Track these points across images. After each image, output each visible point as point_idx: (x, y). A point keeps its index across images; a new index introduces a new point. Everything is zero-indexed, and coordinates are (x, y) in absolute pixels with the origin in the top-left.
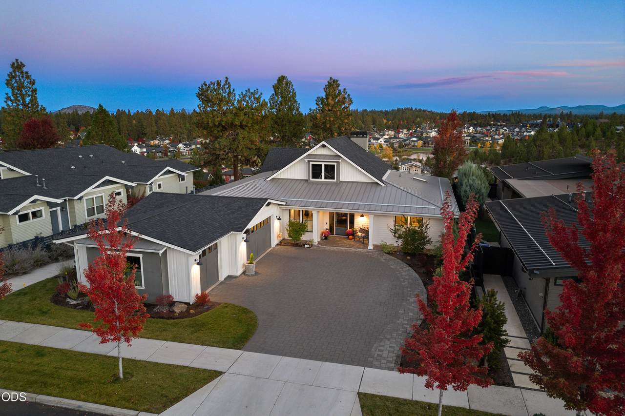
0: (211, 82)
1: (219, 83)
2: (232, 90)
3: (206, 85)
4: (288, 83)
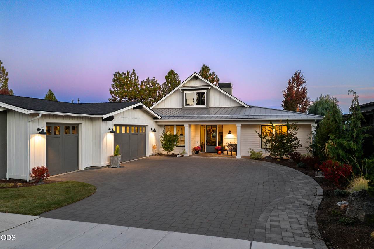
0: (123, 72)
1: (128, 73)
2: (137, 77)
3: (119, 73)
4: (176, 75)
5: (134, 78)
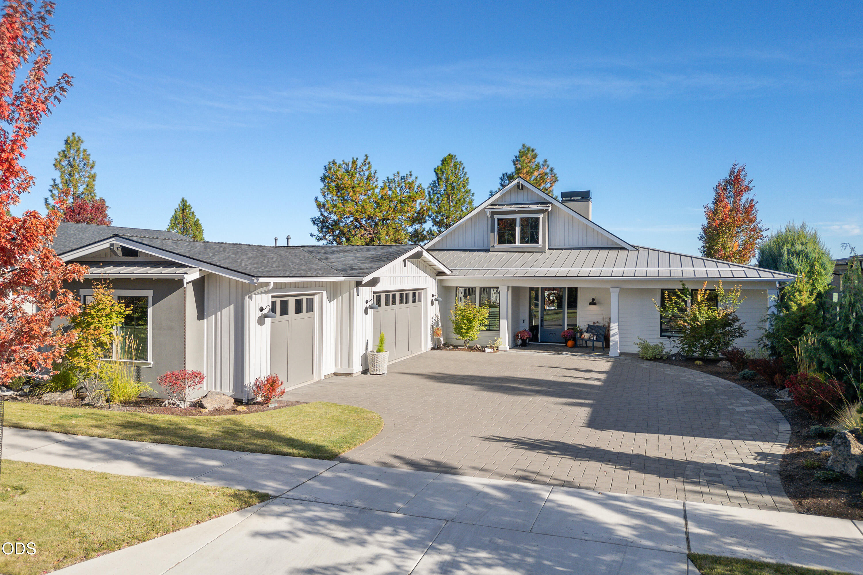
1: (354, 162)
3: (335, 163)
4: (458, 165)
5: (367, 173)
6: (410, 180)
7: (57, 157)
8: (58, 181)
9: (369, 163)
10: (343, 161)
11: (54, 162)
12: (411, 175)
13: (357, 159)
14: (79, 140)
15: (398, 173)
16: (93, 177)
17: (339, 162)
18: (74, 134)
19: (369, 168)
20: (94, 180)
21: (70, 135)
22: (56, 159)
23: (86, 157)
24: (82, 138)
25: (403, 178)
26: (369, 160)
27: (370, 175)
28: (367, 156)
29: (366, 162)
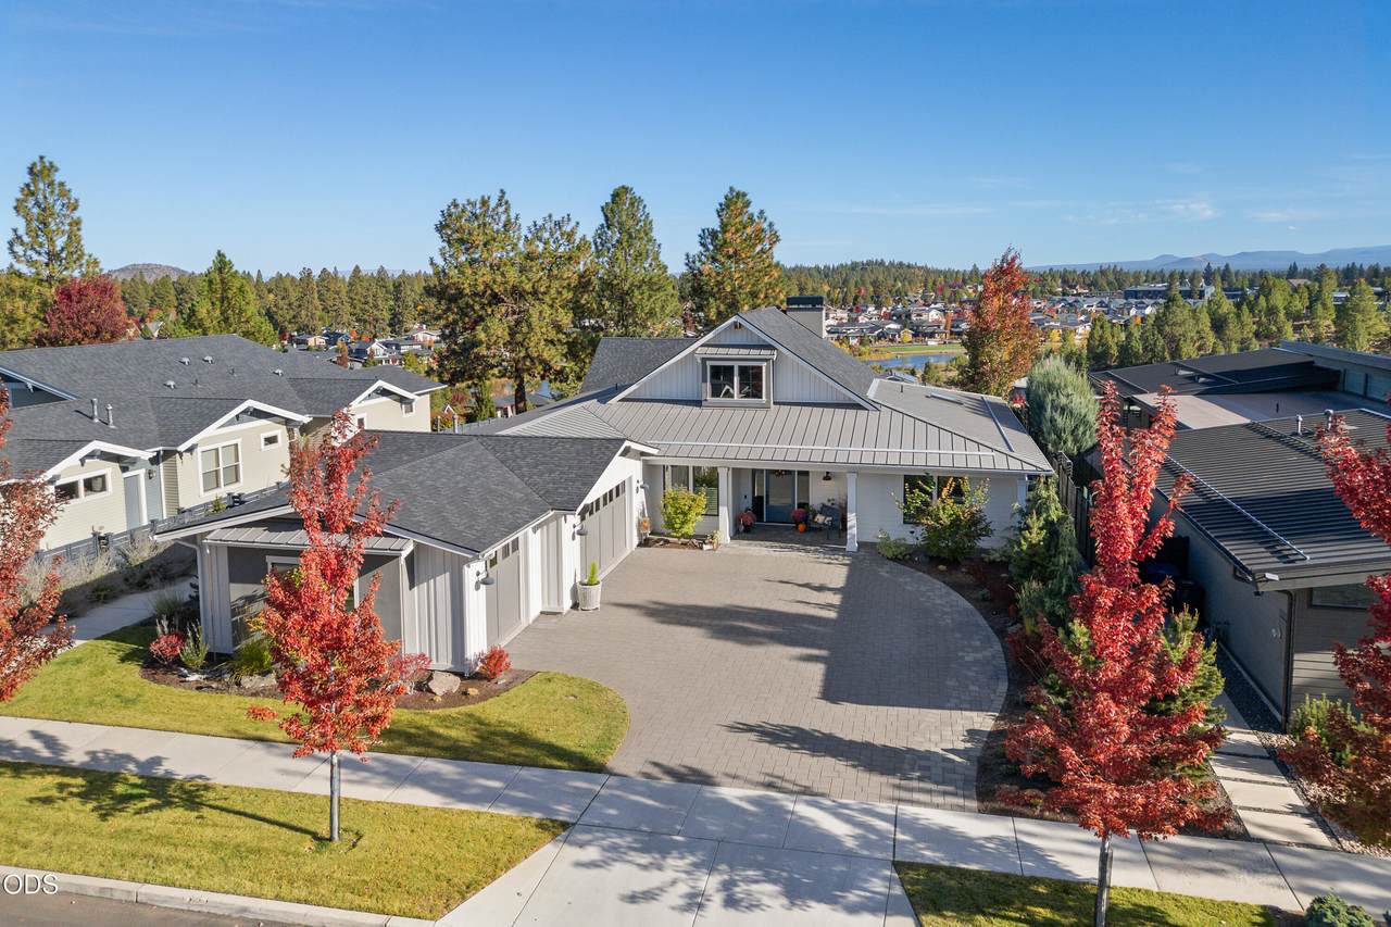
1: (484, 203)
2: (513, 216)
3: (456, 206)
4: (636, 202)
5: (503, 218)
6: (567, 228)
7: (20, 196)
8: (22, 232)
9: (507, 203)
10: (468, 201)
11: (15, 204)
12: (569, 220)
13: (489, 198)
14: (52, 168)
15: (550, 216)
16: (77, 223)
17: (461, 201)
18: (42, 158)
19: (507, 210)
20: (79, 229)
21: (37, 160)
22: (18, 200)
23: (64, 193)
24: (56, 164)
25: (558, 224)
26: (506, 197)
27: (509, 220)
28: (503, 192)
29: (502, 199)
